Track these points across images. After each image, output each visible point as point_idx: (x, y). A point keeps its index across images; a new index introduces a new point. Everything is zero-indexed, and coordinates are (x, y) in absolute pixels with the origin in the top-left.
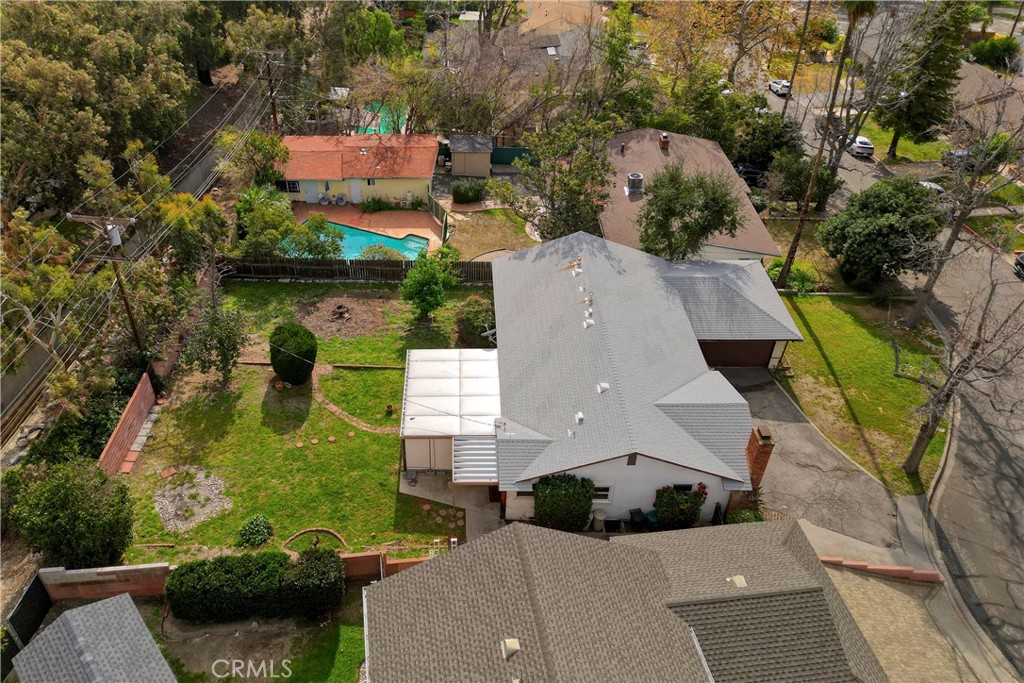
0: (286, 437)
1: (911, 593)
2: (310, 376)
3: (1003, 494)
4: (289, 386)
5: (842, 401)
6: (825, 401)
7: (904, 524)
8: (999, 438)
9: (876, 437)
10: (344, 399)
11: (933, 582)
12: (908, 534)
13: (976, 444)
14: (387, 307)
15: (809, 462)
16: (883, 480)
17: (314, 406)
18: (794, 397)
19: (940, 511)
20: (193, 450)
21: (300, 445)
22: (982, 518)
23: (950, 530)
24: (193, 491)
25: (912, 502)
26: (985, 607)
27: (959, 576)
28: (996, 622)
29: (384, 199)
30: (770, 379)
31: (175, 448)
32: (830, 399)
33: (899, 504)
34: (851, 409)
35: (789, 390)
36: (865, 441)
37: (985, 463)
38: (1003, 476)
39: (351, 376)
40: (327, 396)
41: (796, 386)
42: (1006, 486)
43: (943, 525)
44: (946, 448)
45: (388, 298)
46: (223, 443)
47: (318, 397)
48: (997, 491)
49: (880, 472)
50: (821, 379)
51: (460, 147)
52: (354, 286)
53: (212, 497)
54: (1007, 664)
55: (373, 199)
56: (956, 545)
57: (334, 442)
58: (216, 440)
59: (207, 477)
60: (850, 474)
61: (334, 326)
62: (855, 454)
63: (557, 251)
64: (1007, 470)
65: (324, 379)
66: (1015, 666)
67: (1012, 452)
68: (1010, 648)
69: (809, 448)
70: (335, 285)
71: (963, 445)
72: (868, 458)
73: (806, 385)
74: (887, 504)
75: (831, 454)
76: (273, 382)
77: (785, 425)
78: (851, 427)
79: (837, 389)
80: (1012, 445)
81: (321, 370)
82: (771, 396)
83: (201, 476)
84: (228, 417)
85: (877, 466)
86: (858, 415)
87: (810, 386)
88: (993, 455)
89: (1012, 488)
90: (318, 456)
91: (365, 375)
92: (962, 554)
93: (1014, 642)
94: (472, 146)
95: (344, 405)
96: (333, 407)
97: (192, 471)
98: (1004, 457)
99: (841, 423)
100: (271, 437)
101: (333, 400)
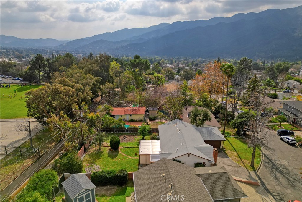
0: (113, 159)
1: (252, 187)
2: (118, 148)
3: (273, 171)
4: (114, 150)
5: (237, 155)
6: (233, 155)
7: (251, 175)
8: (273, 162)
9: (244, 161)
10: (126, 152)
11: (257, 185)
12: (252, 177)
13: (268, 163)
14: (135, 137)
15: (230, 165)
16: (246, 168)
17: (119, 154)
18: (226, 154)
19: (259, 174)
20: (93, 161)
21: (116, 160)
22: (269, 175)
23: (261, 177)
24: (93, 168)
25: (253, 172)
26: (269, 190)
27: (263, 184)
28: (272, 192)
29: (134, 119)
30: (221, 150)
31: (89, 161)
32: (234, 154)
33: (250, 172)
34: (239, 156)
35: (225, 153)
36: (242, 161)
37: (269, 166)
38: (273, 168)
39: (127, 149)
40: (122, 152)
41: (226, 152)
42: (274, 170)
43: (260, 176)
44: (260, 163)
45: (135, 136)
46: (99, 160)
47: (120, 152)
48: (272, 171)
49: (245, 167)
50: (232, 151)
51: (150, 109)
52: (127, 134)
53: (97, 169)
54: (274, 199)
55: (131, 119)
56: (263, 180)
57: (124, 160)
58: (98, 159)
59: (96, 165)
60: (239, 167)
61: (123, 140)
62: (240, 163)
63: (172, 123)
64: (274, 167)
65: (121, 149)
66: (276, 200)
67: (275, 164)
68: (274, 197)
69: (230, 162)
70: (123, 134)
71: (265, 163)
72: (243, 164)
73: (228, 152)
74: (247, 172)
75: (235, 164)
76: (110, 150)
77: (224, 158)
78: (239, 159)
79: (236, 152)
80: (275, 163)
81: (120, 148)
82: (221, 154)
83: (95, 165)
84: (100, 155)
85: (245, 166)
86: (241, 157)
87: (230, 152)
88: (271, 164)
89: (275, 170)
90: (120, 162)
91: (130, 149)
92: (264, 181)
93: (275, 195)
94: (153, 109)
95: (126, 154)
96: (123, 154)
97: (93, 165)
98: (274, 165)
99: (237, 158)
100: (110, 159)
101: (123, 153)
